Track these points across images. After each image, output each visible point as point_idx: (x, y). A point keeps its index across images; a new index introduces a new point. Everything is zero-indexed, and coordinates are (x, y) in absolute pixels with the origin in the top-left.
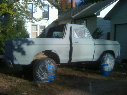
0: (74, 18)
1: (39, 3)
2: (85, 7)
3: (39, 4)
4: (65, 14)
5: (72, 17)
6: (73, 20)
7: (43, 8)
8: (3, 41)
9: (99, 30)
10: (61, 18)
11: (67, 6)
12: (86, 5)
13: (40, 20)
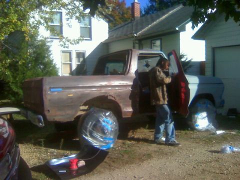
0: (139, 36)
1: (76, 11)
2: (159, 17)
3: (76, 13)
4: (121, 29)
5: (135, 35)
6: (136, 40)
7: (82, 19)
8: (12, 83)
9: (185, 57)
10: (114, 37)
11: (123, 14)
12: (159, 13)
13: (78, 43)
